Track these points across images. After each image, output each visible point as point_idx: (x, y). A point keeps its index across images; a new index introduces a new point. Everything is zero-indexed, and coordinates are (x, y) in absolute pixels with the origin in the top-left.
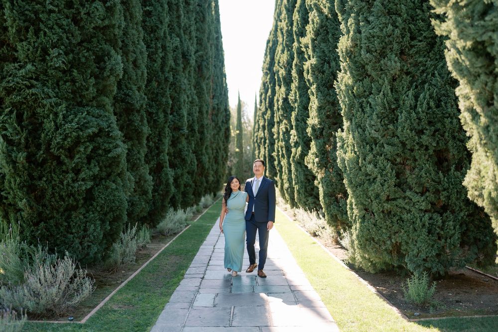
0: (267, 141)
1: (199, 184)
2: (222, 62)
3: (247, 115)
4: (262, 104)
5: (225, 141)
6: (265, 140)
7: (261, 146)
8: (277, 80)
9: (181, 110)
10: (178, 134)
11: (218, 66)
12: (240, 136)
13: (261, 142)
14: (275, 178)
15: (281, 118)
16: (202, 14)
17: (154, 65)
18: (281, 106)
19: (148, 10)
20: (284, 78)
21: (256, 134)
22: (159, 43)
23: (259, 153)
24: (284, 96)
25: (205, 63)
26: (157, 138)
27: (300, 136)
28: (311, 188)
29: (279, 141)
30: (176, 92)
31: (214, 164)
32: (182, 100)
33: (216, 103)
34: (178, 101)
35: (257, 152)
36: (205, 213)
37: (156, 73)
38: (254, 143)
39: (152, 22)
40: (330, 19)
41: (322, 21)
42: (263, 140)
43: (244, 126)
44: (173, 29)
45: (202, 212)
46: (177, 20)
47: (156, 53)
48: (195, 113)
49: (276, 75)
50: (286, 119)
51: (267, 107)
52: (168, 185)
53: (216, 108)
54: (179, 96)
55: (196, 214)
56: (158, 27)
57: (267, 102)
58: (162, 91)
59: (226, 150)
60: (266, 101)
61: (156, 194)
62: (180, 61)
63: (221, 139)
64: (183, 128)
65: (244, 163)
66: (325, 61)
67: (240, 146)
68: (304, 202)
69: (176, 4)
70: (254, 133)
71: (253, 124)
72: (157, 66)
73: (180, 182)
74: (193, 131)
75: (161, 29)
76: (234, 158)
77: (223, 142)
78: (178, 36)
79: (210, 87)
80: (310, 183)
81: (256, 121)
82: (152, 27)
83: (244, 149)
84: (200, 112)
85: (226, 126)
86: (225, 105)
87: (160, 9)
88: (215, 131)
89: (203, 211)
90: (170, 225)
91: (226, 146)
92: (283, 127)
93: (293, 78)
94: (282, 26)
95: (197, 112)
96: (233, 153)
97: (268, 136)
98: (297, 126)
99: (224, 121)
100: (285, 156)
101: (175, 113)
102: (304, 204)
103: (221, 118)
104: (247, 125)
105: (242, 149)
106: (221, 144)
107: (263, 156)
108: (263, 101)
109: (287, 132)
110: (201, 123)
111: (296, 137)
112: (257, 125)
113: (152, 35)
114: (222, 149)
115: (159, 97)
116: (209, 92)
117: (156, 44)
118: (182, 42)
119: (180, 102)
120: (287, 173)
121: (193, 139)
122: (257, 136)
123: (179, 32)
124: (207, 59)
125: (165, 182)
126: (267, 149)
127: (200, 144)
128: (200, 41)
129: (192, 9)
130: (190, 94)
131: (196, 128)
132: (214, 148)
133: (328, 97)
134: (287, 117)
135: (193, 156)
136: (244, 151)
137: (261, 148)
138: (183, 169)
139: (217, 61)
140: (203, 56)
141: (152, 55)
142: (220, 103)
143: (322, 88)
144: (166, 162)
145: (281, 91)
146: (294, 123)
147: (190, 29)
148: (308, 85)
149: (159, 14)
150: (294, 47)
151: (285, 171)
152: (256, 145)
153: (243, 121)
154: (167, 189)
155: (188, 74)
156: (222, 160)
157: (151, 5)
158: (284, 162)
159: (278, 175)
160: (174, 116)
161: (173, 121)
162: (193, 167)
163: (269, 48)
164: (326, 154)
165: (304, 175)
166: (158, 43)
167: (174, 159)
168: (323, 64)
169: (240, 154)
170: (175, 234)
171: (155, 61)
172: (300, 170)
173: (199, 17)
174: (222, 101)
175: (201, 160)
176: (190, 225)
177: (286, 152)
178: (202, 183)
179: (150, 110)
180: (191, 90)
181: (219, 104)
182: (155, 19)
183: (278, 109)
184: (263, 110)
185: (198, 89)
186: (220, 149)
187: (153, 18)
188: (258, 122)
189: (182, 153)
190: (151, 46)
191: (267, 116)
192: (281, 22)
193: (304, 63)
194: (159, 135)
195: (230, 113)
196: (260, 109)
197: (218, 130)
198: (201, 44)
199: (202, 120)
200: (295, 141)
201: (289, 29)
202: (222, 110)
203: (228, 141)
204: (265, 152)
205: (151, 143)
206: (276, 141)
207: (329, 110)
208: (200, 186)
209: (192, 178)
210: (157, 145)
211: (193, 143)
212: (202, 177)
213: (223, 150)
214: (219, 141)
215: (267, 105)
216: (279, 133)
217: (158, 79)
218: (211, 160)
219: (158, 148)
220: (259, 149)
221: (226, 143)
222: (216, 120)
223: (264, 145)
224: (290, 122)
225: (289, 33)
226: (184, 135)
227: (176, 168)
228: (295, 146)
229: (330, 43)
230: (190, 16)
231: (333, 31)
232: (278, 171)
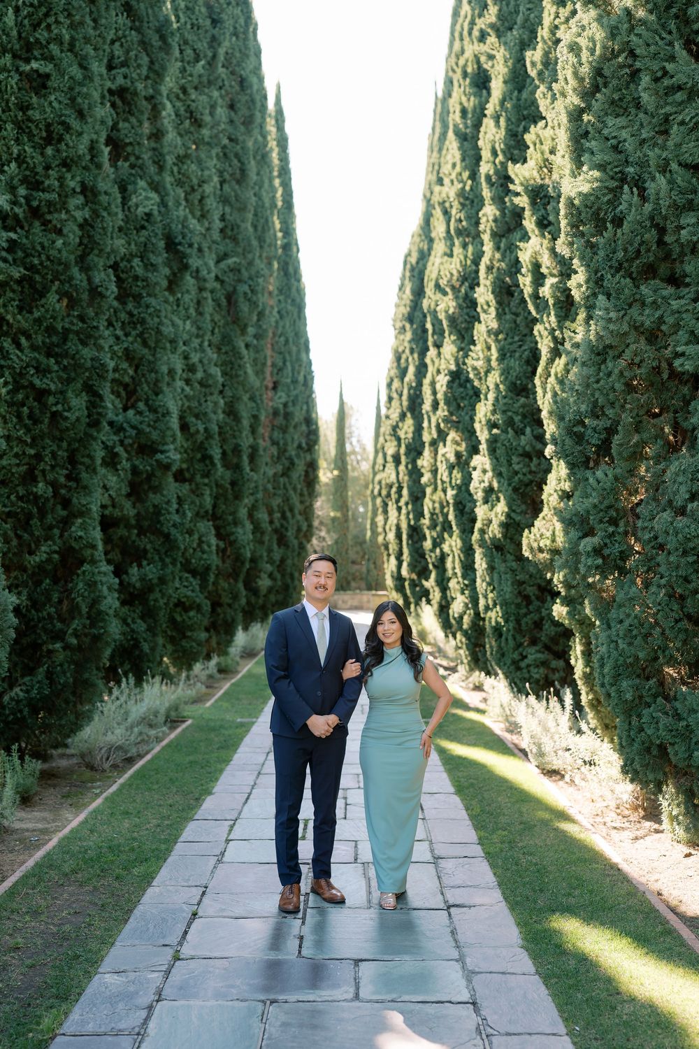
0: (405, 492)
1: (226, 599)
2: (300, 307)
3: (359, 435)
4: (393, 403)
5: (306, 493)
6: (400, 488)
7: (390, 503)
8: (430, 332)
9: (160, 397)
10: (151, 465)
11: (287, 313)
12: (342, 481)
13: (389, 495)
14: (424, 582)
15: (442, 425)
16: (239, 161)
17: (54, 242)
18: (445, 394)
19: (37, 71)
20: (452, 320)
21: (378, 478)
22: (73, 177)
23: (386, 520)
24: (453, 367)
25: (246, 288)
26: (65, 472)
27: (503, 470)
28: (535, 623)
29: (435, 489)
30: (145, 343)
31: (275, 547)
32: (165, 369)
33: (283, 400)
34: (151, 371)
35: (380, 519)
36: (243, 677)
37: (60, 268)
38: (374, 498)
39: (48, 110)
40: (642, 22)
41: (613, 33)
42: (394, 490)
43: (351, 460)
44: (142, 169)
45: (237, 672)
46: (153, 145)
47: (64, 207)
48: (215, 413)
49: (429, 319)
50: (457, 430)
51: (405, 409)
52: (96, 617)
53: (282, 412)
54: (154, 355)
55: (219, 680)
56: (68, 128)
57: (405, 397)
58: (80, 324)
59: (308, 513)
60: (401, 395)
61: (58, 645)
62: (159, 258)
63: (295, 489)
64: (166, 448)
65: (350, 543)
66: (623, 180)
67: (341, 503)
68: (514, 662)
69: (149, 99)
70: (375, 474)
71: (371, 456)
72: (65, 245)
73: (156, 600)
74: (207, 462)
75: (80, 134)
76: (328, 532)
77: (301, 495)
78: (155, 187)
79: (265, 358)
80: (531, 608)
81: (379, 446)
82: (48, 125)
83: (350, 513)
84: (232, 412)
85: (308, 458)
86: (305, 407)
87: (75, 71)
88: (280, 468)
89: (239, 669)
90: (117, 735)
91: (308, 504)
92: (448, 451)
93: (479, 309)
94: (444, 195)
95: (220, 411)
96: (324, 521)
97: (406, 478)
98: (493, 442)
99: (304, 445)
100: (454, 528)
101: (141, 405)
102: (512, 668)
103: (297, 437)
104: (359, 458)
105: (348, 511)
106: (295, 499)
107: (394, 528)
108: (395, 395)
109: (462, 463)
110: (234, 441)
111: (490, 474)
112: (380, 455)
113: (49, 151)
114: (296, 511)
115: (72, 345)
116: (263, 372)
117: (61, 179)
118: (166, 206)
119: (156, 372)
120: (459, 574)
121: (206, 481)
122: (380, 482)
123: (157, 178)
124: (251, 278)
125: (85, 610)
126: (404, 511)
127: (230, 497)
128: (232, 230)
129: (207, 139)
130: (201, 361)
131: (216, 453)
132: (276, 508)
133: (634, 312)
134: (458, 422)
135: (205, 527)
136: (350, 517)
137: (389, 508)
138: (164, 566)
139: (286, 302)
140: (239, 271)
141: (50, 212)
142: (293, 401)
143: (610, 281)
144: (94, 547)
145: (444, 358)
146: (483, 435)
147: (200, 190)
148: (534, 313)
149: (71, 89)
150: (483, 220)
151: (454, 568)
152: (379, 501)
153: (348, 448)
154: (94, 631)
155: (197, 310)
156: (296, 538)
157: (50, 58)
158: (453, 544)
159: (433, 576)
160: (140, 413)
161: (134, 427)
162: (205, 556)
163: (408, 266)
164: (622, 523)
165: (513, 584)
166: (69, 176)
167: (139, 535)
168: (616, 192)
169: (342, 524)
170: (130, 761)
171: (59, 232)
172: (501, 567)
173: (230, 170)
174: (297, 396)
175: (232, 538)
176: (189, 722)
177: (456, 516)
178: (235, 597)
179: (37, 382)
180: (203, 351)
181: (290, 404)
182: (60, 102)
183: (435, 405)
184: (395, 416)
185: (226, 353)
186: (291, 510)
187: (52, 98)
188: (383, 448)
189: (162, 518)
190: (47, 182)
191: (403, 431)
192: (442, 185)
193: (521, 245)
194: (72, 460)
195: (317, 429)
196: (387, 417)
197: (287, 463)
198: (234, 239)
199: (237, 433)
200: (487, 484)
201: (468, 188)
202: (296, 420)
203: (313, 490)
204: (399, 520)
205: (40, 485)
206: (429, 490)
207: (637, 360)
208: (230, 605)
209: (203, 587)
210: (63, 491)
211: (208, 492)
212: (236, 581)
213: (300, 514)
214: (291, 492)
215: (405, 403)
216: (435, 472)
217: (67, 286)
218: (266, 538)
219: (66, 503)
220: (385, 512)
221: (307, 498)
222: (281, 443)
223: (398, 501)
224: (470, 434)
225: (467, 199)
226: (167, 467)
227: (145, 563)
228: (486, 501)
229: (641, 115)
230: (203, 156)
231: (655, 66)
232: (431, 567)
